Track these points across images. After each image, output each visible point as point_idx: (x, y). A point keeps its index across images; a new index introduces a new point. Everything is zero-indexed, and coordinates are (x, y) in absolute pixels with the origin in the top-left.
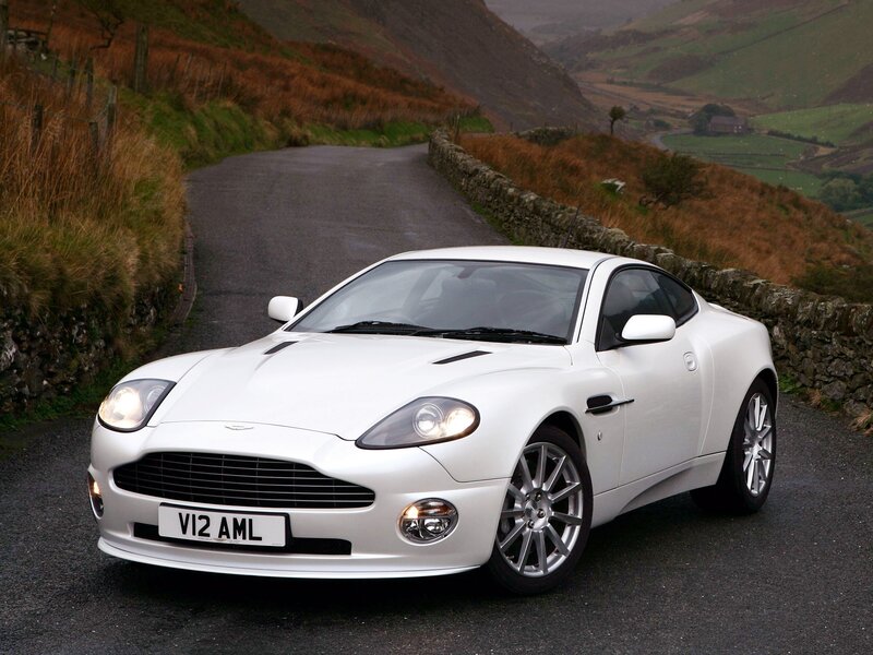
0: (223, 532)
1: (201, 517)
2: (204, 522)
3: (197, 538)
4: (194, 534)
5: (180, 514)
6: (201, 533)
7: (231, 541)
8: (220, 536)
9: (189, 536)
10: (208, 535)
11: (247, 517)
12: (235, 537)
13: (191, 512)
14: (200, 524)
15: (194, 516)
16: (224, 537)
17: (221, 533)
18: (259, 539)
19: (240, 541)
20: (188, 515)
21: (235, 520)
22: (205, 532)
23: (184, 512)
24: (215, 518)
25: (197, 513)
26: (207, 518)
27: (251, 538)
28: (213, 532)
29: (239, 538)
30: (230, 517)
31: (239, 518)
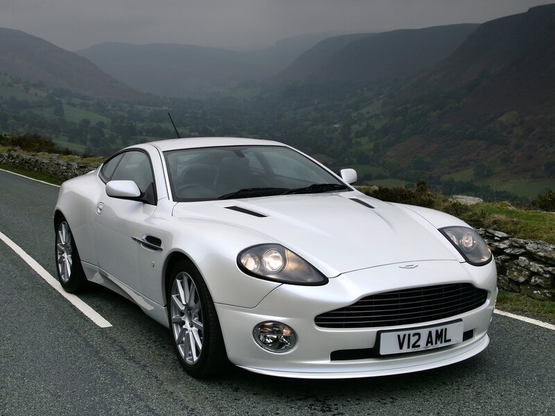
0: (429, 342)
1: (414, 335)
2: (417, 337)
3: (411, 350)
4: (409, 347)
5: (399, 336)
6: (414, 346)
7: (435, 346)
8: (427, 345)
9: (405, 350)
10: (419, 346)
11: (443, 327)
12: (436, 343)
13: (407, 333)
14: (413, 340)
15: (409, 335)
16: (429, 345)
17: (428, 342)
18: (450, 340)
19: (439, 345)
20: (405, 335)
21: (437, 331)
22: (417, 344)
23: (402, 334)
24: (424, 333)
25: (412, 332)
26: (419, 334)
27: (446, 341)
28: (422, 343)
29: (439, 343)
30: (433, 330)
31: (439, 328)
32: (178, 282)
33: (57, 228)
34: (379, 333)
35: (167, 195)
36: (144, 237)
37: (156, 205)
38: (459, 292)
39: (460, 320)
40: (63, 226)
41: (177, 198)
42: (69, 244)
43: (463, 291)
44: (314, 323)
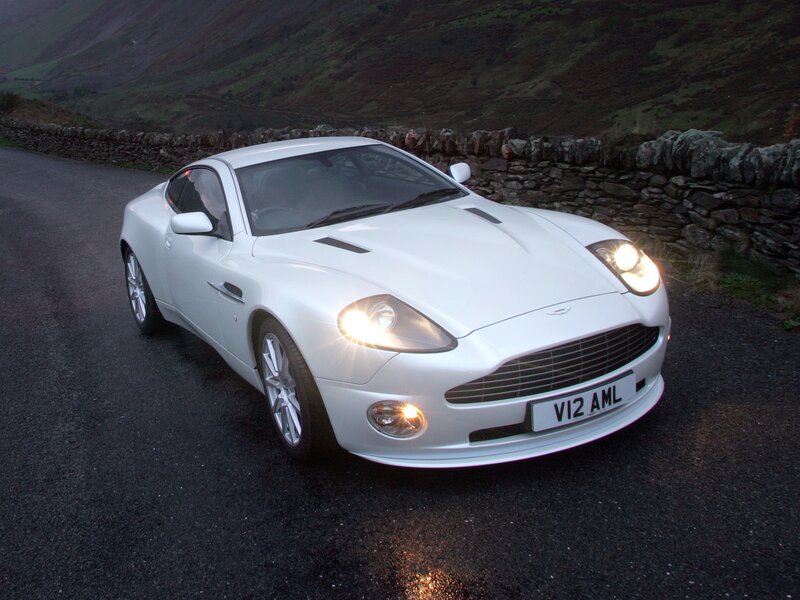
0: (595, 406)
1: (575, 401)
2: (579, 403)
3: (573, 420)
4: (569, 417)
5: (556, 406)
6: (576, 415)
7: (602, 410)
8: (592, 411)
9: (565, 420)
10: (582, 414)
11: (611, 385)
12: (603, 406)
13: (565, 400)
14: (574, 407)
15: (569, 402)
16: (595, 410)
17: (593, 407)
18: (620, 400)
19: (608, 407)
20: (563, 404)
21: (604, 391)
22: (580, 412)
23: (559, 402)
24: (588, 397)
25: (572, 398)
26: (581, 400)
27: (615, 401)
28: (586, 409)
29: (607, 405)
30: (599, 391)
31: (606, 388)
32: (269, 342)
33: (126, 260)
34: (529, 405)
35: (243, 228)
36: (222, 284)
37: (232, 240)
38: (626, 337)
39: (630, 372)
40: (132, 258)
41: (256, 232)
42: (140, 278)
43: (631, 334)
44: (444, 400)
